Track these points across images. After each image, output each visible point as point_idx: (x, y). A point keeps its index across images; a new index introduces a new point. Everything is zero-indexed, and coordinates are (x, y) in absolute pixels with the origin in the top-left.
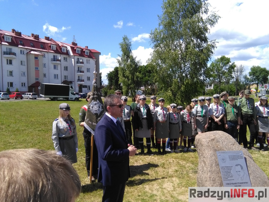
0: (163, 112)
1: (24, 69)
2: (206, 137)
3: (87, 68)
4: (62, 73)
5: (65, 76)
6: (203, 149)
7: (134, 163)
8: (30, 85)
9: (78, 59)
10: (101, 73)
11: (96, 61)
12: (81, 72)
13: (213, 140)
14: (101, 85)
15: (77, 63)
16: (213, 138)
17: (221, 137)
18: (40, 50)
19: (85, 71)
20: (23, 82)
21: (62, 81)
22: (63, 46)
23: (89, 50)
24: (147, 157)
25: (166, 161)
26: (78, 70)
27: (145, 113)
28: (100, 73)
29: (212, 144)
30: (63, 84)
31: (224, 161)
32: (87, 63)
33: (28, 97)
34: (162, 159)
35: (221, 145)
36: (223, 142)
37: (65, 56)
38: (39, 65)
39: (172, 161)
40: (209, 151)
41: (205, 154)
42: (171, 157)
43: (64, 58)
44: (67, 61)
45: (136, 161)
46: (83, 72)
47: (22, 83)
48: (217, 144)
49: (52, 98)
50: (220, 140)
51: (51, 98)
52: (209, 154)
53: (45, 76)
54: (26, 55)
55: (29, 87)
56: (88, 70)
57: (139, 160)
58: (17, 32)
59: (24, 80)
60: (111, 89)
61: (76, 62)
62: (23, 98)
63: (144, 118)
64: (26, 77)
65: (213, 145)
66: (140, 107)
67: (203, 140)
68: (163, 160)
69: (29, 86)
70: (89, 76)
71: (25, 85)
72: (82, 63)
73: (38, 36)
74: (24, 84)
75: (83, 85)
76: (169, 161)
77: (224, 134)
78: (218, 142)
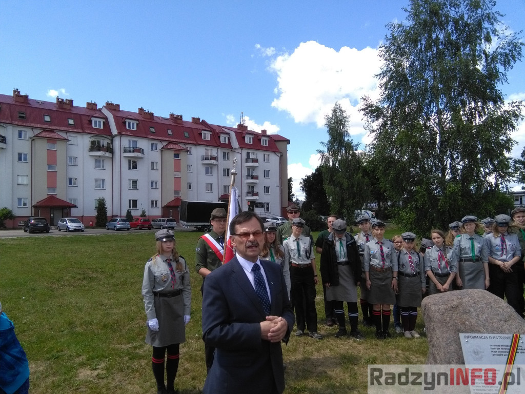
0: (382, 251)
1: (156, 176)
2: (440, 301)
3: (264, 171)
4: (219, 181)
5: (225, 187)
6: (432, 328)
7: (312, 354)
8: (165, 204)
9: (248, 154)
10: (291, 178)
11: (281, 156)
12: (253, 178)
13: (455, 308)
14: (292, 200)
15: (247, 161)
16: (455, 303)
17: (476, 303)
18: (184, 141)
19: (261, 175)
20: (154, 199)
21: (220, 197)
22: (223, 132)
23: (268, 136)
24: (342, 344)
25: (382, 353)
26: (249, 175)
27: (343, 253)
28: (289, 178)
29: (451, 318)
30: (221, 201)
31: (477, 357)
32: (264, 161)
33: (161, 225)
34: (373, 348)
35: (473, 321)
36: (478, 314)
37: (226, 151)
38: (181, 169)
39: (394, 355)
40: (443, 333)
41: (436, 338)
42: (395, 346)
43: (224, 154)
44: (228, 159)
45: (318, 350)
46: (257, 178)
47: (152, 201)
48: (464, 316)
49: (200, 227)
50: (472, 310)
51: (198, 227)
52: (443, 339)
53: (190, 188)
54: (159, 152)
55: (163, 208)
56: (266, 173)
57: (325, 348)
58: (147, 113)
59: (156, 195)
60: (311, 208)
61: (244, 160)
62: (153, 228)
63: (341, 263)
64: (160, 190)
65: (454, 318)
66: (333, 240)
67: (433, 308)
68: (376, 352)
69: (163, 206)
70: (267, 185)
71: (156, 204)
72: (256, 161)
73: (181, 116)
74: (156, 201)
75: (257, 202)
76: (388, 355)
77: (484, 297)
78: (466, 312)
